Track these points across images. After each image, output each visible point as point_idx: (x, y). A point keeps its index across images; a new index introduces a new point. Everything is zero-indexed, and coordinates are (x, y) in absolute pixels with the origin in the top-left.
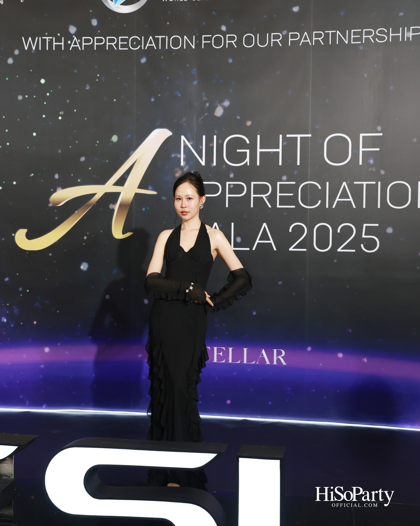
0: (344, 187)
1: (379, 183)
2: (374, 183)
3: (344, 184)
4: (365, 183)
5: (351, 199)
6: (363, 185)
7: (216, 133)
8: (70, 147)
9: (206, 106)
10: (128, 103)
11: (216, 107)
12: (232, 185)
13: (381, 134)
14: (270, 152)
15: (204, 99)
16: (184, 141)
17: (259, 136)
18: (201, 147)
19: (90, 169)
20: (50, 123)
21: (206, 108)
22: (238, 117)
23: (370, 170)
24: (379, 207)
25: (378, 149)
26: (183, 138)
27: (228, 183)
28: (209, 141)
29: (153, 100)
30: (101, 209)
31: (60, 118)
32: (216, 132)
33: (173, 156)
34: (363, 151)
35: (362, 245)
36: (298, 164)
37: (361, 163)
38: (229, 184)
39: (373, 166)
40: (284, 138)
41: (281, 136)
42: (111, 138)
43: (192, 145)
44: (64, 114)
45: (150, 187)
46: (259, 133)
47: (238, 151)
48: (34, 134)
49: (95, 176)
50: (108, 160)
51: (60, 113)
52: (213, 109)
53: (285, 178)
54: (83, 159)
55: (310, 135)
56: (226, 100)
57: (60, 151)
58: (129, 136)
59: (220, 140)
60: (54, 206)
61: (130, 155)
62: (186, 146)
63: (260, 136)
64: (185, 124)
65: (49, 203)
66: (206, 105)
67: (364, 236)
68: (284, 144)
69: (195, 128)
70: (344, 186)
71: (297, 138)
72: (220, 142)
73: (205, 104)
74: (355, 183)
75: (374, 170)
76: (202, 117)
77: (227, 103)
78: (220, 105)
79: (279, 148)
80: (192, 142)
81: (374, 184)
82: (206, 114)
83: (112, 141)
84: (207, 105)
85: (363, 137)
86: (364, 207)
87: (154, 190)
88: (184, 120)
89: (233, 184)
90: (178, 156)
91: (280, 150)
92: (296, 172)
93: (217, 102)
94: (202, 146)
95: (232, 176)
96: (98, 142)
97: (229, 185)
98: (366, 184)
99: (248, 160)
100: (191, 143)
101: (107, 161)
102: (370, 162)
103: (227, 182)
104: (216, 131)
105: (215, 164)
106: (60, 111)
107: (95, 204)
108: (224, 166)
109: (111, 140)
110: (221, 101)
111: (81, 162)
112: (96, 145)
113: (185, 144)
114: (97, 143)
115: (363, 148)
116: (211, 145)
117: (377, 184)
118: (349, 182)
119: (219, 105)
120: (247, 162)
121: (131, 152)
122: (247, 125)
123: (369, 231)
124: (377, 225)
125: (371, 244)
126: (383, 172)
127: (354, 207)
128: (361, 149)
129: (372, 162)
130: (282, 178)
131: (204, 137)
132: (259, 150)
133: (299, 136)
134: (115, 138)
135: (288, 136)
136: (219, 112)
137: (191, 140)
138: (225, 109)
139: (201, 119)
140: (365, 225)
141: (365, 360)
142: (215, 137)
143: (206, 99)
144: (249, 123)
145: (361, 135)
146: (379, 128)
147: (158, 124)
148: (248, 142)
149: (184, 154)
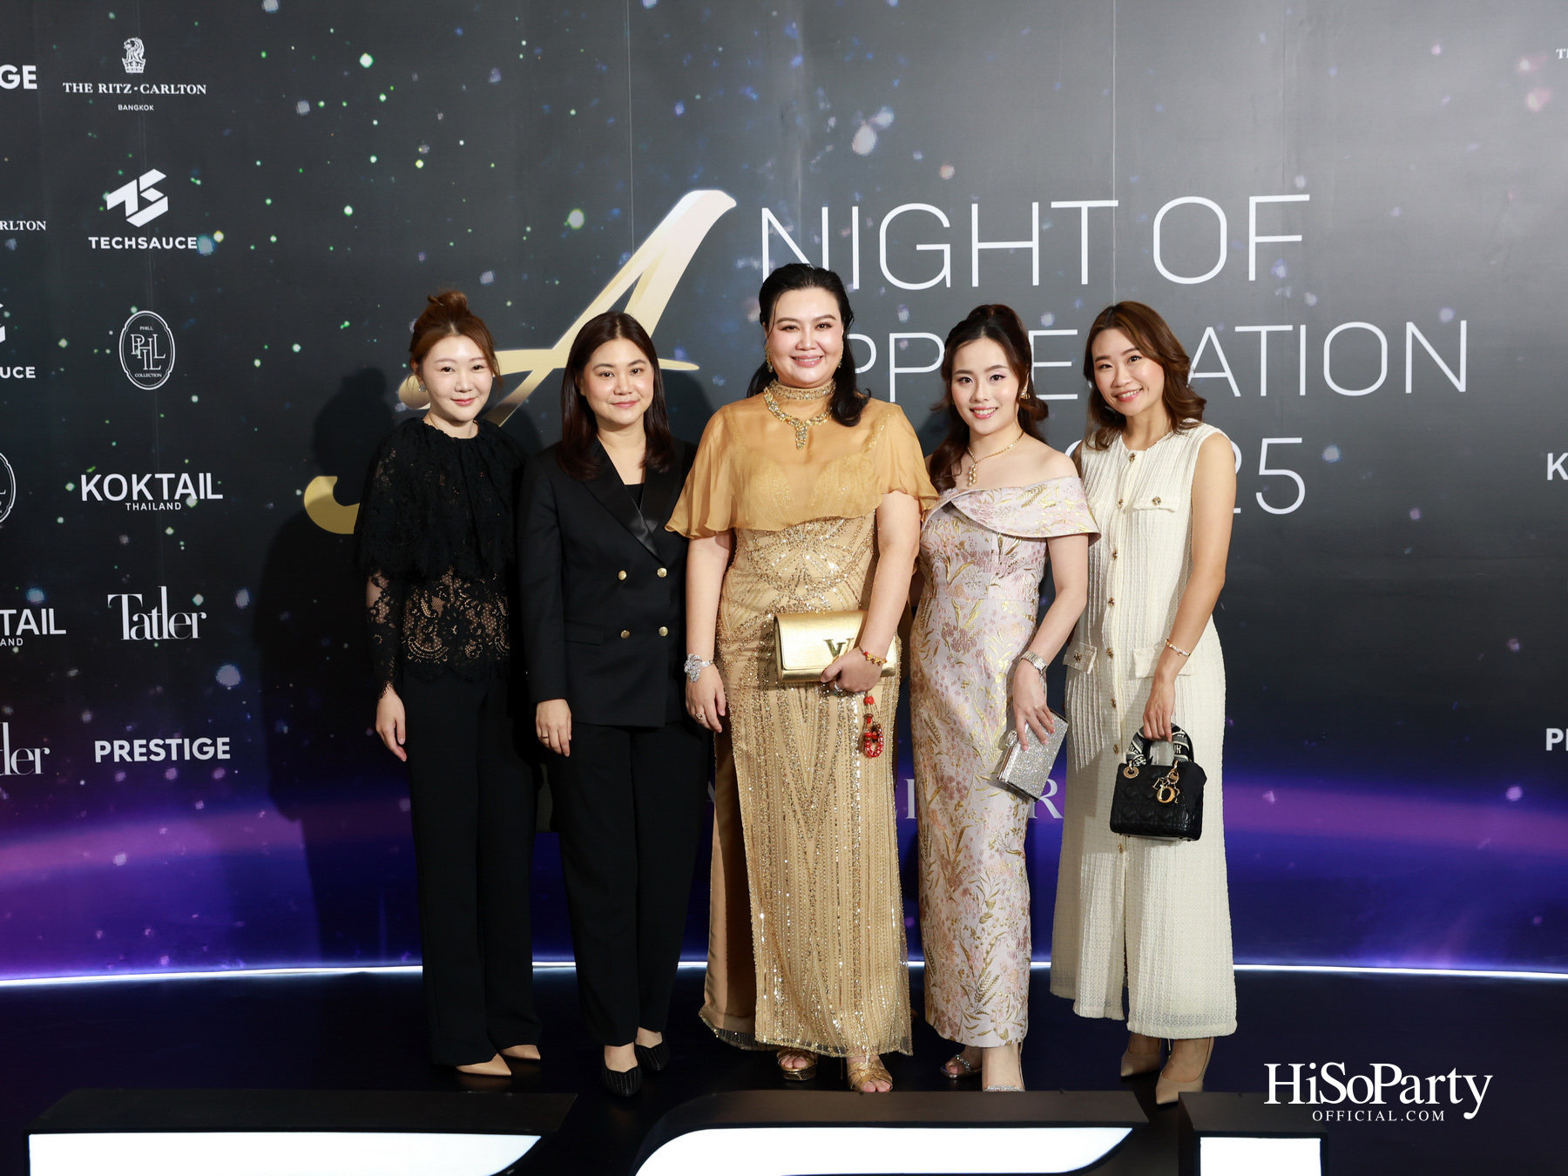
0: (1210, 340)
1: (1303, 328)
2: (1289, 328)
3: (1210, 332)
4: (1264, 330)
5: (1228, 373)
6: (1259, 333)
7: (858, 200)
8: (452, 244)
9: (828, 124)
10: (611, 121)
11: (857, 128)
12: (906, 342)
13: (1306, 198)
14: (1008, 249)
15: (822, 105)
16: (770, 223)
17: (975, 207)
18: (816, 239)
19: (509, 304)
20: (393, 178)
21: (829, 131)
22: (918, 156)
23: (1277, 294)
24: (1303, 392)
25: (1298, 238)
26: (767, 214)
27: (893, 337)
28: (840, 222)
29: (679, 110)
30: (543, 416)
31: (420, 164)
32: (857, 197)
33: (741, 264)
34: (1257, 244)
35: (1259, 496)
36: (1085, 281)
37: (1252, 277)
38: (896, 339)
39: (1283, 283)
40: (1045, 212)
41: (1035, 206)
42: (565, 217)
43: (792, 235)
44: (430, 152)
45: (679, 353)
46: (975, 198)
47: (920, 247)
48: (348, 210)
49: (524, 324)
50: (558, 280)
51: (420, 150)
52: (846, 133)
53: (1048, 319)
54: (488, 277)
55: (1114, 203)
56: (884, 109)
57: (422, 257)
58: (616, 212)
59: (870, 219)
60: (411, 409)
61: (620, 263)
62: (775, 239)
63: (979, 206)
64: (771, 177)
65: (397, 401)
66: (829, 122)
67: (1263, 471)
68: (1046, 227)
69: (800, 189)
70: (1210, 338)
71: (1079, 210)
72: (870, 223)
73: (826, 120)
74: (1238, 329)
75: (1288, 294)
76: (819, 158)
77: (885, 118)
78: (867, 123)
79: (1030, 239)
80: (792, 226)
81: (1289, 331)
82: (829, 148)
83: (569, 226)
84: (832, 122)
85: (1258, 204)
86: (1263, 393)
87: (689, 359)
88: (769, 164)
89: (908, 339)
90: (756, 264)
91: (1034, 244)
92: (1078, 304)
93: (860, 114)
94: (820, 235)
95: (904, 316)
96: (529, 229)
97: (897, 341)
98: (1269, 333)
99: (946, 271)
100: (791, 229)
101: (557, 282)
102: (1277, 272)
103: (891, 335)
104: (857, 195)
105: (856, 285)
106: (419, 144)
107: (527, 401)
108: (883, 290)
109: (566, 224)
110: (870, 112)
111: (484, 285)
112: (525, 238)
113: (772, 232)
114: (525, 233)
115: (1257, 235)
116: (845, 233)
117: (1296, 332)
118: (1221, 328)
119: (864, 121)
120: (944, 279)
121: (624, 257)
122: (943, 176)
123: (1278, 457)
124: (1299, 440)
125: (1281, 492)
126: (1311, 300)
127: (1237, 393)
128: (1254, 239)
129: (1281, 271)
130: (1042, 320)
131: (825, 211)
132: (976, 246)
133: (1084, 205)
134: (576, 219)
135: (1055, 205)
136: (865, 141)
137: (788, 219)
138: (881, 133)
139: (814, 161)
140: (1266, 442)
141: (1271, 797)
142: (855, 210)
143: (828, 106)
144: (947, 172)
145: (1253, 200)
146: (1301, 182)
147: (696, 177)
148: (946, 223)
149: (770, 258)
